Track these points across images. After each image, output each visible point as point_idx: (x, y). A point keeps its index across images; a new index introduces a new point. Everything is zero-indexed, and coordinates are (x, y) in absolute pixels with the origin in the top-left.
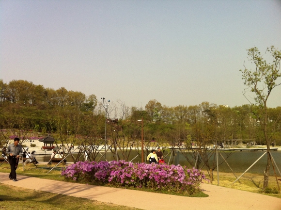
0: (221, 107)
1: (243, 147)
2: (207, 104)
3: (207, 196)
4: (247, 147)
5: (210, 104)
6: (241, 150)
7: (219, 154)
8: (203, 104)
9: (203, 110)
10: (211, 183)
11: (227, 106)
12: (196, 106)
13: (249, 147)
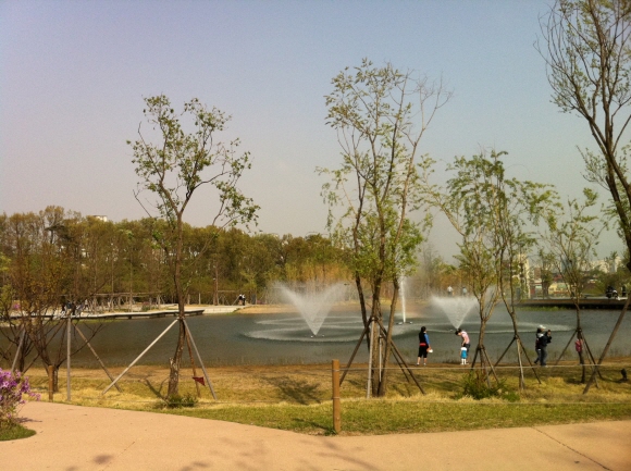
0: (91, 220)
1: (135, 309)
2: (59, 212)
3: (32, 433)
4: (144, 310)
5: (65, 212)
6: (130, 316)
7: (73, 328)
8: (47, 210)
9: (47, 225)
10: (51, 398)
11: (105, 220)
12: (31, 215)
13: (148, 309)
